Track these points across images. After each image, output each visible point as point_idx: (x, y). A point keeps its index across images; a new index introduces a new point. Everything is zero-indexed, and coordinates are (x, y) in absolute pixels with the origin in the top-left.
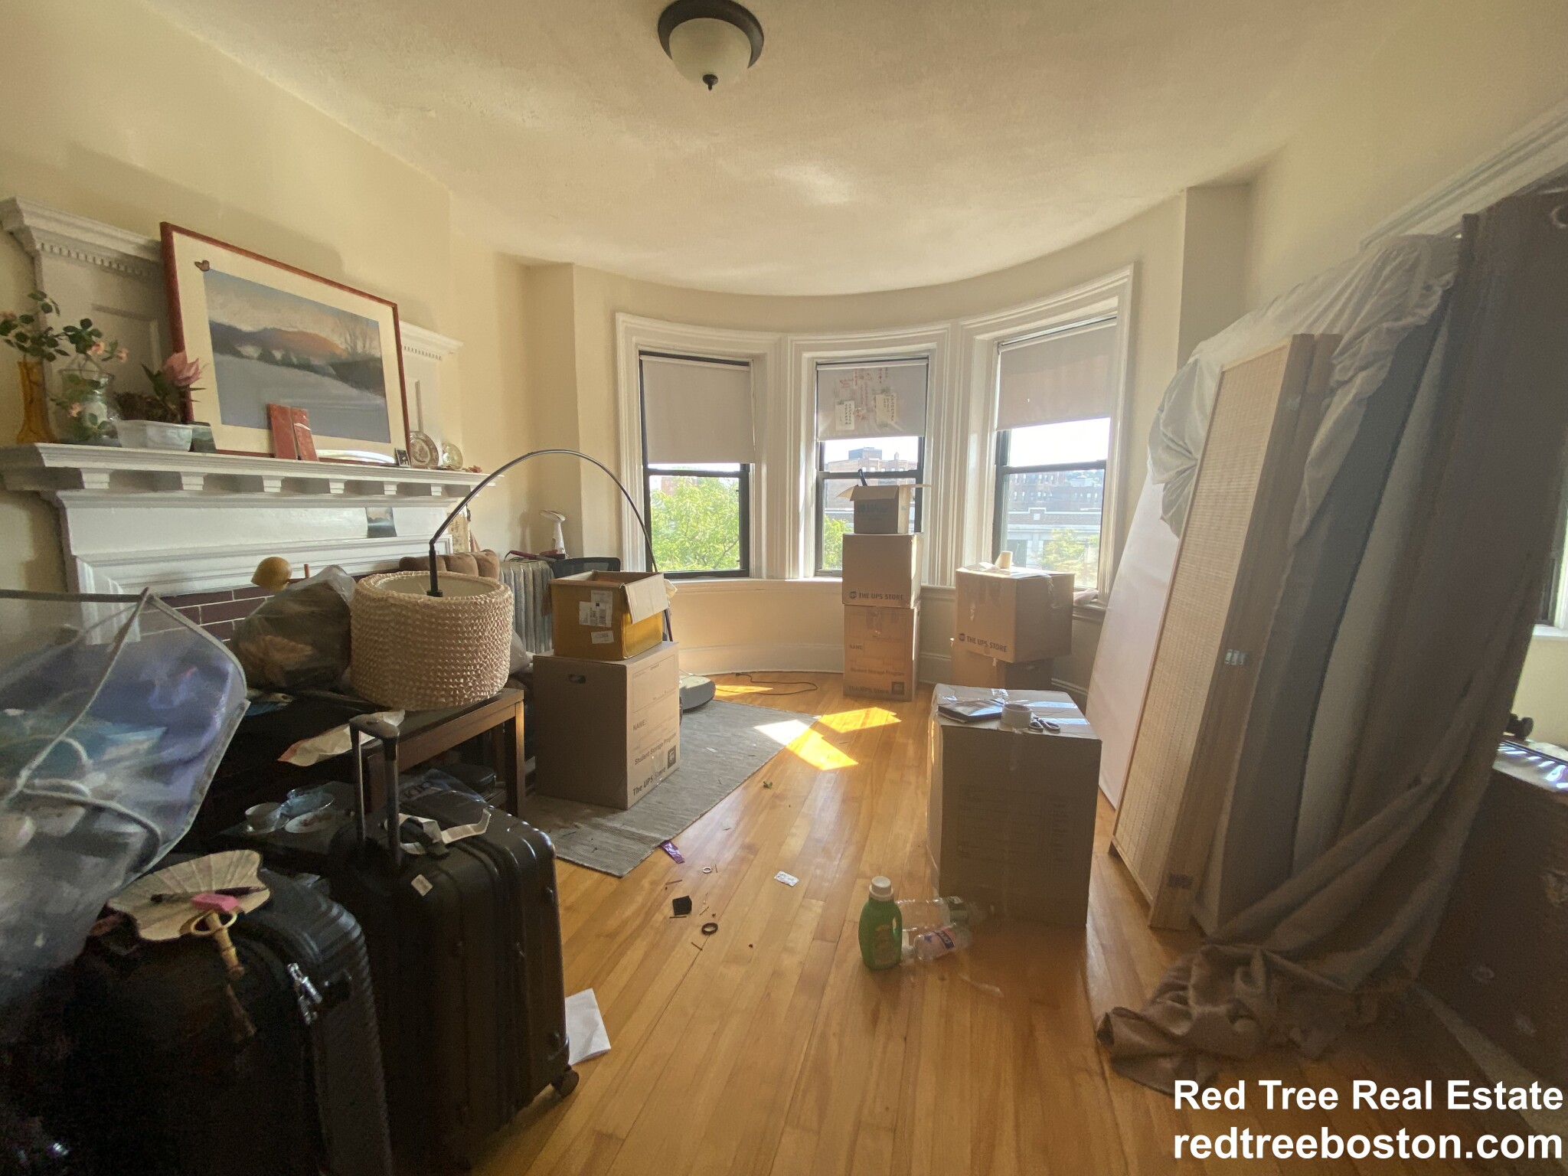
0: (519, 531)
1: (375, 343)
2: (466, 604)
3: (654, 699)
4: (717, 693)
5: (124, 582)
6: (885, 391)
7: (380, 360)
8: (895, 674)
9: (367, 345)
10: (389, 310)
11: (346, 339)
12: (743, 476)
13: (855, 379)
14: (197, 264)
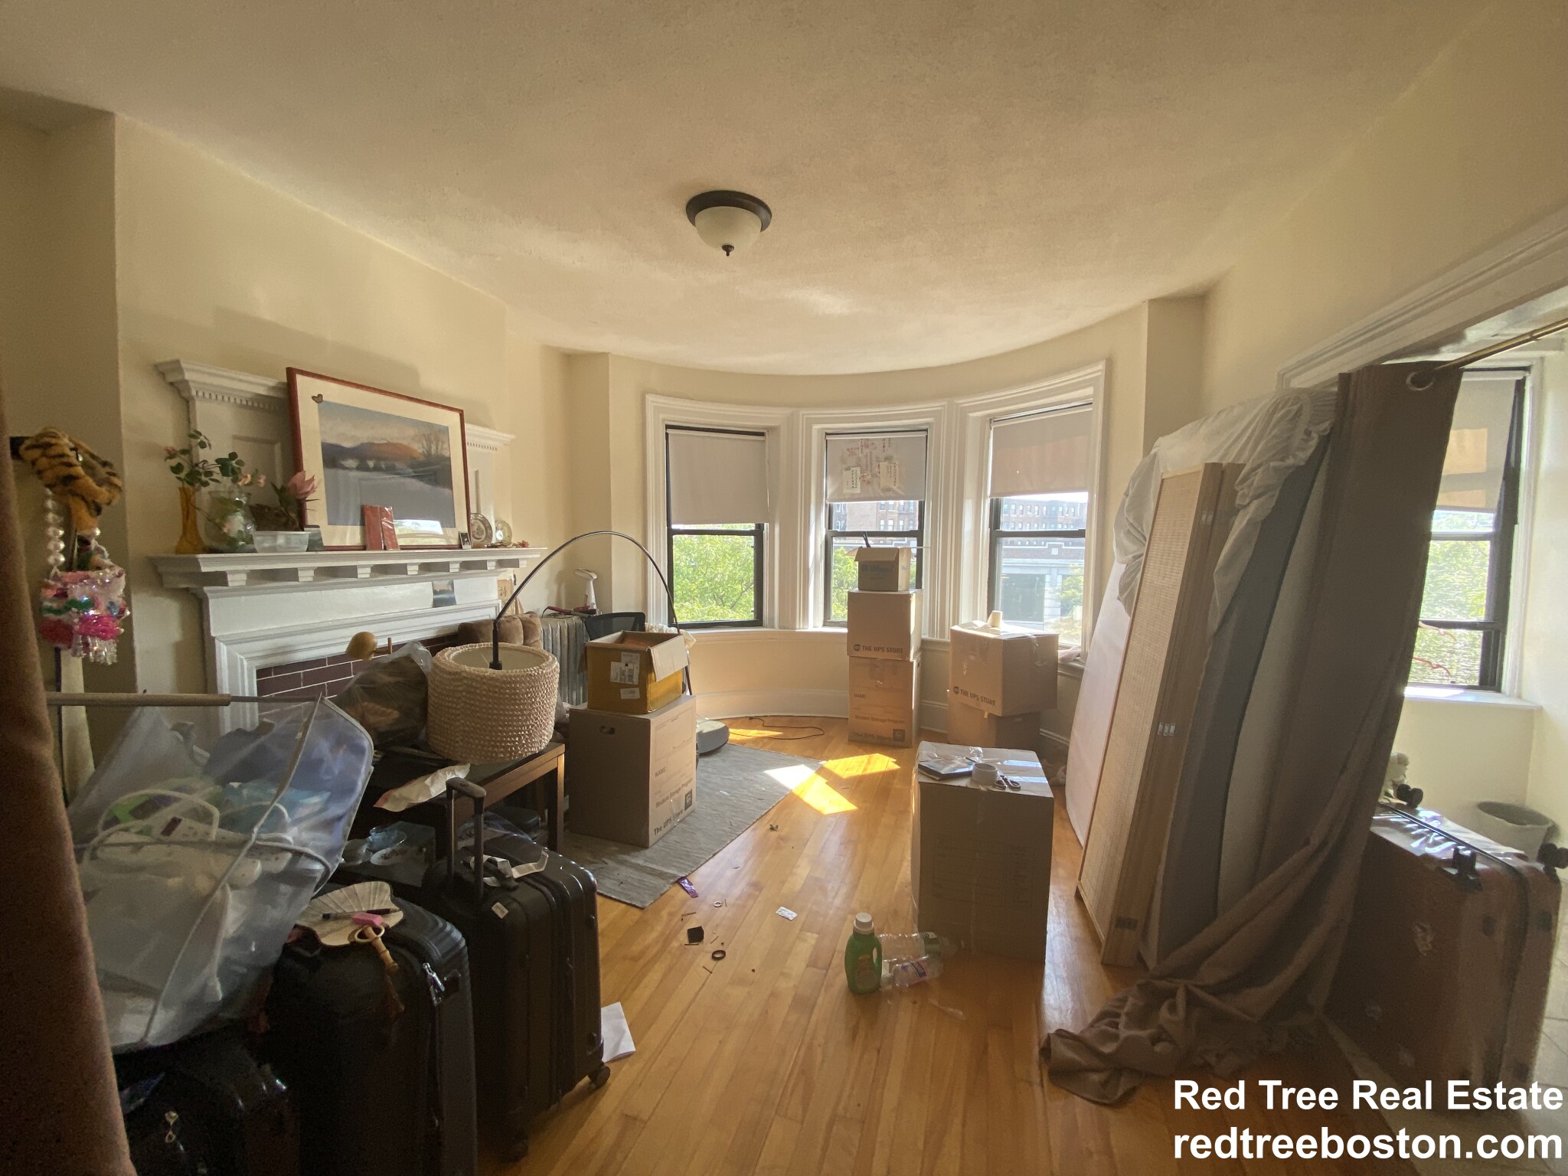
0: (555, 587)
1: (446, 446)
2: (523, 676)
3: (674, 748)
4: (731, 737)
5: (249, 656)
6: (888, 459)
7: (449, 459)
8: (895, 722)
9: (439, 447)
10: (457, 416)
11: (423, 444)
12: (758, 533)
13: (860, 448)
14: (313, 398)
